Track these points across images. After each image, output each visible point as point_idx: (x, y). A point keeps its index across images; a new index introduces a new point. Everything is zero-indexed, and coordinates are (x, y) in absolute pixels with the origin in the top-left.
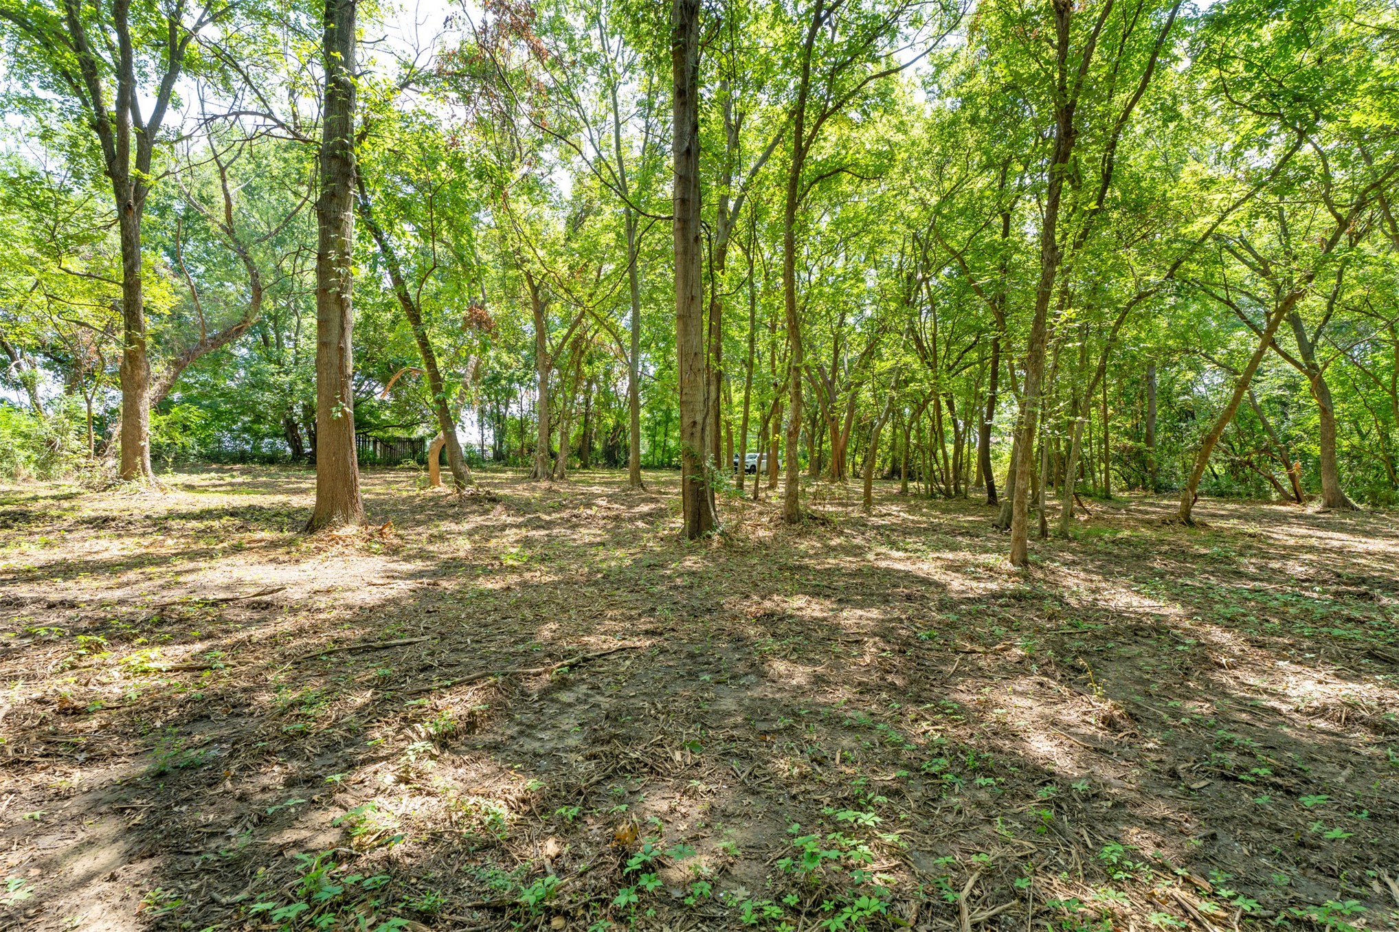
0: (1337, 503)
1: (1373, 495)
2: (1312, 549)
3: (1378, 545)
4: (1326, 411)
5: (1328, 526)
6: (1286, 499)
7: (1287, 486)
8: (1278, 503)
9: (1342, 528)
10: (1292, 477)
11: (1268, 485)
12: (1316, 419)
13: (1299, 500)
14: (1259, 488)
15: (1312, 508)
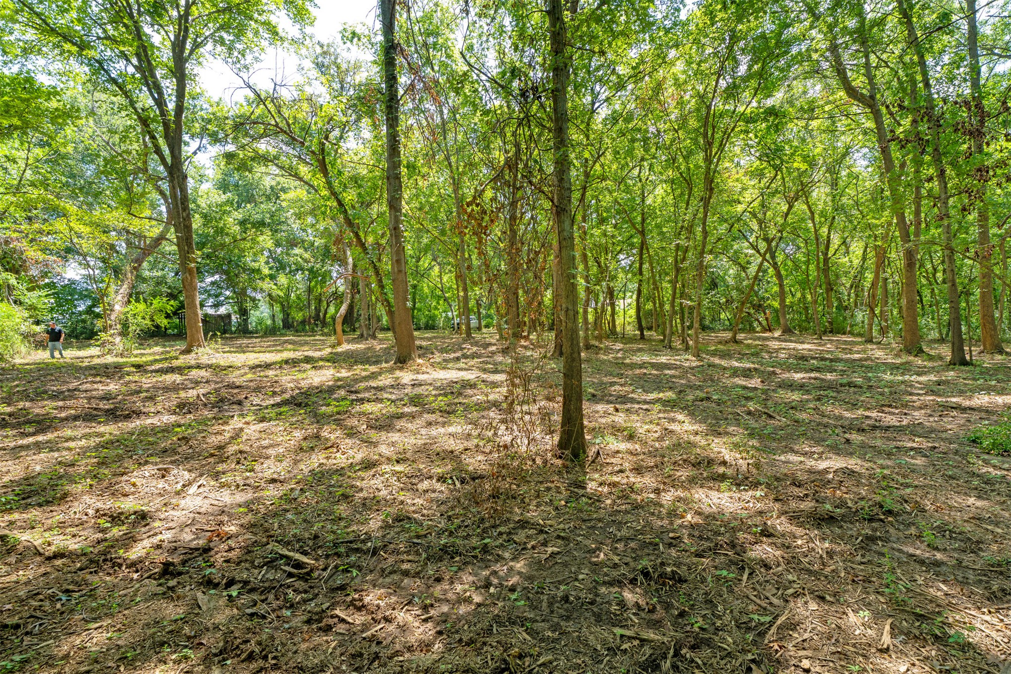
0: (787, 331)
1: (800, 326)
2: (784, 349)
3: (806, 346)
4: (781, 286)
5: (786, 341)
6: (764, 330)
7: (764, 323)
8: (762, 332)
9: (791, 341)
10: (767, 319)
11: (755, 324)
12: (776, 289)
13: (770, 330)
14: (751, 325)
15: (777, 334)
